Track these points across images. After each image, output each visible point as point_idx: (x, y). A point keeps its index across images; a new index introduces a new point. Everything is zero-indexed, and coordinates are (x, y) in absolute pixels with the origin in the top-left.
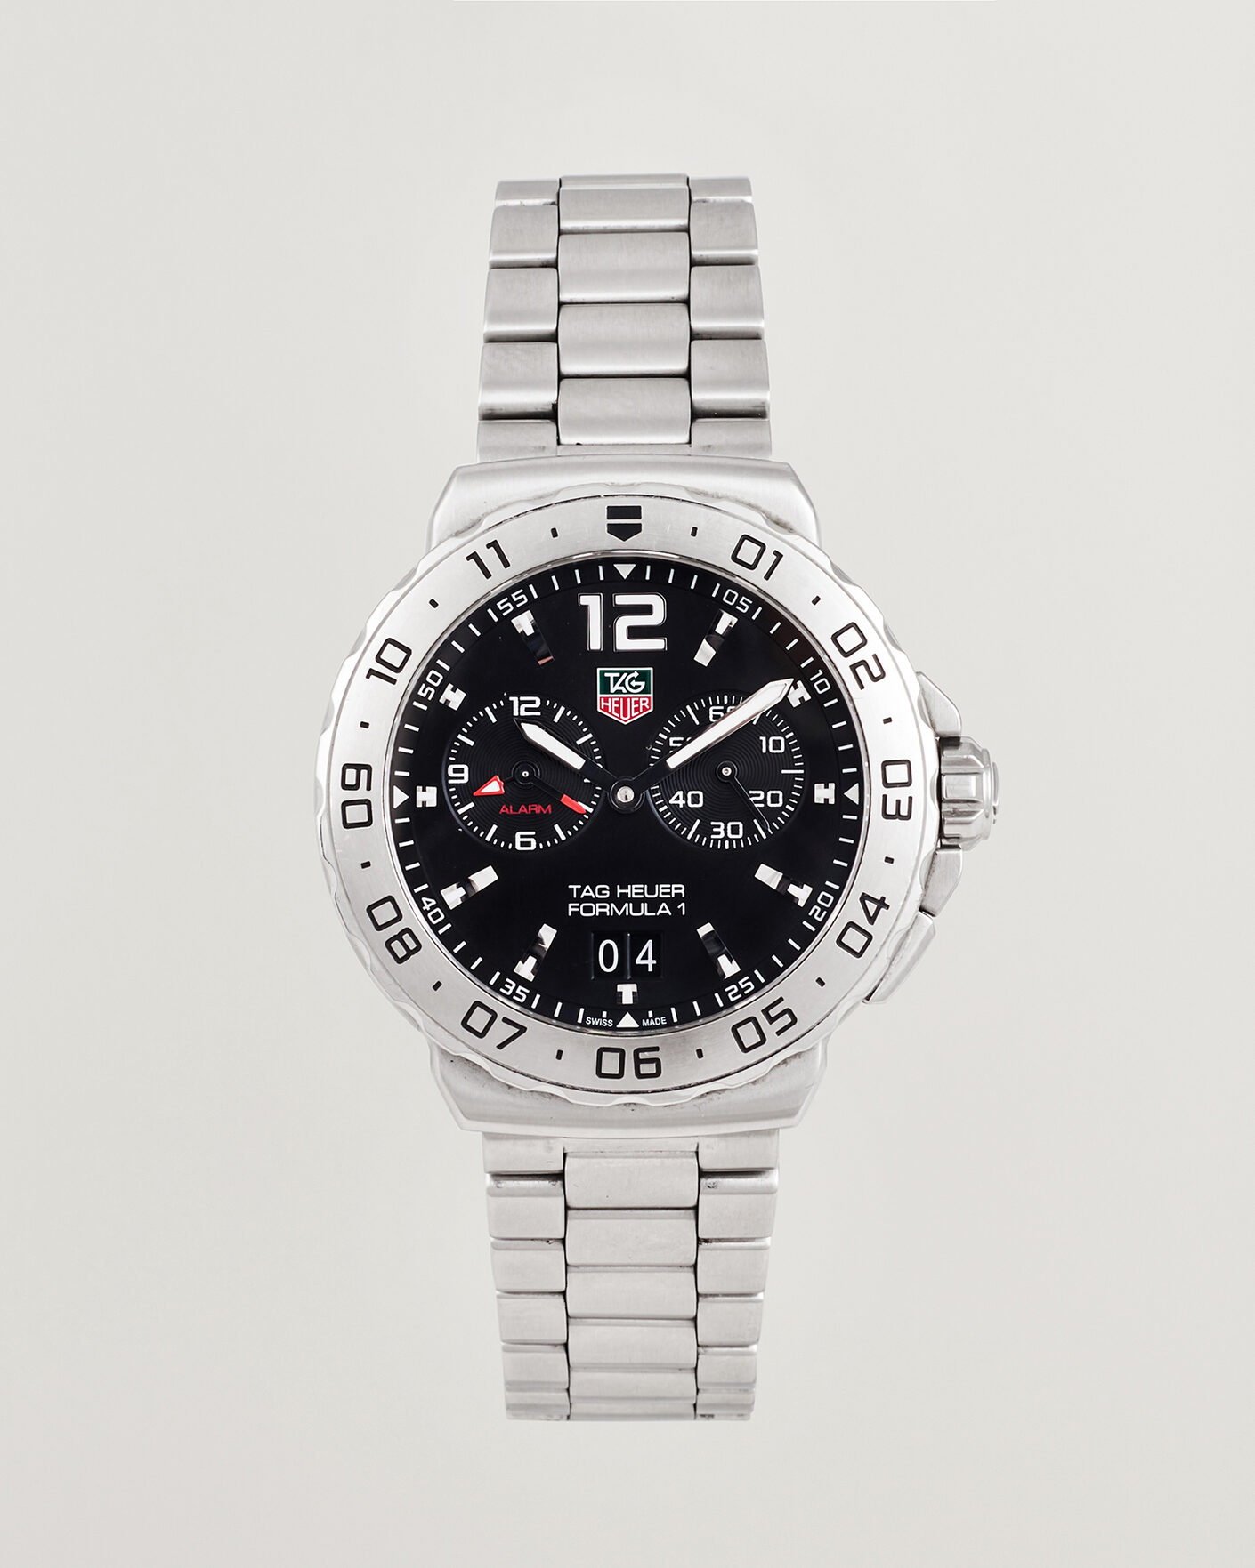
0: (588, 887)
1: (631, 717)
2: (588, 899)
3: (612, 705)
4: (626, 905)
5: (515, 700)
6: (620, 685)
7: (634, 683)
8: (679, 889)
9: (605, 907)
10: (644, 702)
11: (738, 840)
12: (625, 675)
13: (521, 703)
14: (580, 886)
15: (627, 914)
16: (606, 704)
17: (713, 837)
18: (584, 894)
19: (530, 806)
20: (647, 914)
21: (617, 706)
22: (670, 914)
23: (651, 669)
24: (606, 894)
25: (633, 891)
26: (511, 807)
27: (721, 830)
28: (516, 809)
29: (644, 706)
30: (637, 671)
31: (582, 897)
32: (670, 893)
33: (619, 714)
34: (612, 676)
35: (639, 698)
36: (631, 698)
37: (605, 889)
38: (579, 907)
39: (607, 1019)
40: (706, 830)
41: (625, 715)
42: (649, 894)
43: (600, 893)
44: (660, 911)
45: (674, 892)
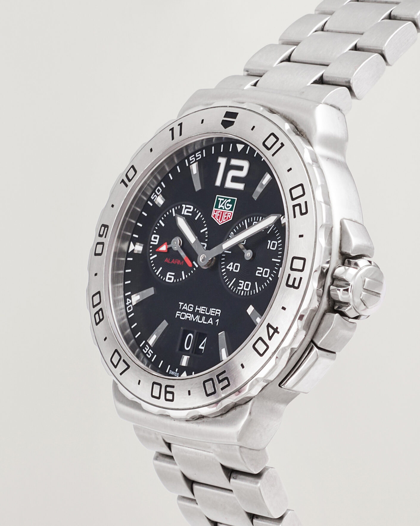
0: (186, 304)
1: (223, 222)
2: (185, 311)
3: (217, 214)
4: (197, 316)
5: (184, 206)
6: (223, 205)
7: (228, 205)
8: (218, 312)
9: (189, 316)
10: (229, 215)
11: (247, 291)
12: (226, 200)
13: (186, 208)
14: (183, 304)
15: (197, 321)
16: (215, 214)
17: (238, 288)
18: (184, 308)
19: (176, 260)
20: (204, 322)
21: (219, 215)
22: (212, 324)
23: (236, 199)
24: (191, 309)
25: (202, 310)
26: (169, 259)
27: (242, 285)
28: (171, 261)
29: (228, 217)
30: (231, 199)
31: (183, 309)
32: (214, 313)
33: (219, 219)
34: (221, 199)
35: (228, 212)
36: (225, 212)
37: (191, 307)
38: (180, 314)
39: (177, 372)
40: (236, 284)
41: (221, 221)
42: (207, 312)
43: (189, 309)
44: (209, 322)
45: (216, 313)
